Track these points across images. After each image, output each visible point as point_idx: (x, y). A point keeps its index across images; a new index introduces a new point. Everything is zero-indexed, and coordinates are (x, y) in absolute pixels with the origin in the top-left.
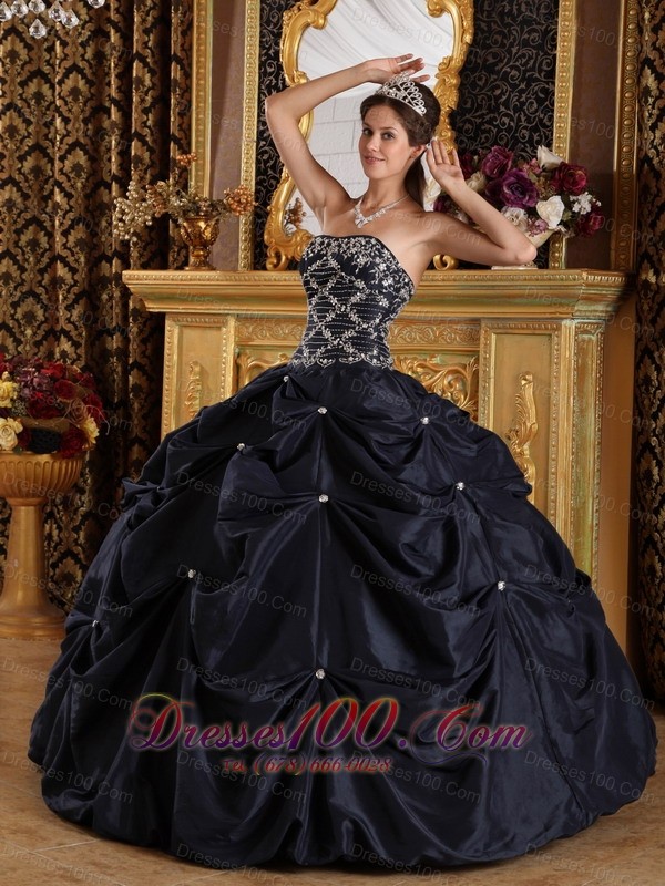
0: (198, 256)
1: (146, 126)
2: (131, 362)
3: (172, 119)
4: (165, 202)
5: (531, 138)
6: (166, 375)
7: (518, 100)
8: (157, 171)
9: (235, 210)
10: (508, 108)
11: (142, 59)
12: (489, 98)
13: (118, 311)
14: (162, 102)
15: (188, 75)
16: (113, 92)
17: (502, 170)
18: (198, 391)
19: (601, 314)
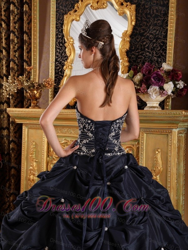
0: (34, 103)
1: (15, 57)
2: (11, 140)
3: (25, 54)
4: (22, 84)
5: (158, 60)
6: (23, 145)
7: (152, 46)
8: (20, 72)
9: (47, 87)
10: (148, 49)
11: (14, 33)
12: (141, 46)
13: (6, 122)
14: (21, 48)
15: (30, 39)
16: (4, 45)
17: (150, 72)
18: (34, 151)
19: (186, 127)
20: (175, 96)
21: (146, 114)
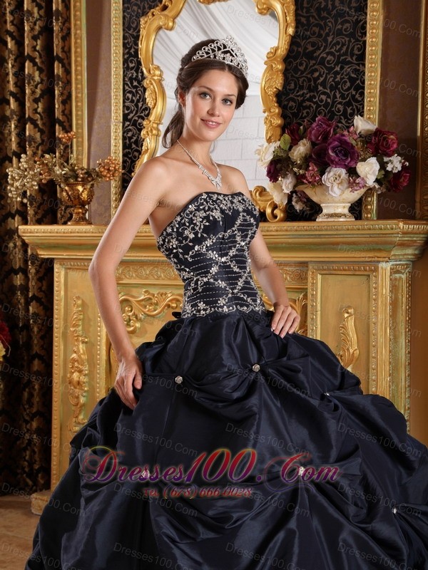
0: (79, 213)
1: (37, 113)
2: (30, 296)
3: (57, 106)
4: (50, 171)
5: (345, 110)
6: (55, 307)
7: (333, 81)
8: (47, 147)
9: (105, 176)
10: (325, 88)
11: (32, 60)
12: (309, 80)
13: (20, 256)
14: (49, 93)
15: (68, 72)
16: (11, 87)
17: (326, 136)
18: (80, 320)
19: (410, 257)
20: (384, 190)
21: (320, 230)
